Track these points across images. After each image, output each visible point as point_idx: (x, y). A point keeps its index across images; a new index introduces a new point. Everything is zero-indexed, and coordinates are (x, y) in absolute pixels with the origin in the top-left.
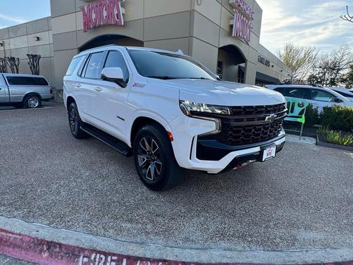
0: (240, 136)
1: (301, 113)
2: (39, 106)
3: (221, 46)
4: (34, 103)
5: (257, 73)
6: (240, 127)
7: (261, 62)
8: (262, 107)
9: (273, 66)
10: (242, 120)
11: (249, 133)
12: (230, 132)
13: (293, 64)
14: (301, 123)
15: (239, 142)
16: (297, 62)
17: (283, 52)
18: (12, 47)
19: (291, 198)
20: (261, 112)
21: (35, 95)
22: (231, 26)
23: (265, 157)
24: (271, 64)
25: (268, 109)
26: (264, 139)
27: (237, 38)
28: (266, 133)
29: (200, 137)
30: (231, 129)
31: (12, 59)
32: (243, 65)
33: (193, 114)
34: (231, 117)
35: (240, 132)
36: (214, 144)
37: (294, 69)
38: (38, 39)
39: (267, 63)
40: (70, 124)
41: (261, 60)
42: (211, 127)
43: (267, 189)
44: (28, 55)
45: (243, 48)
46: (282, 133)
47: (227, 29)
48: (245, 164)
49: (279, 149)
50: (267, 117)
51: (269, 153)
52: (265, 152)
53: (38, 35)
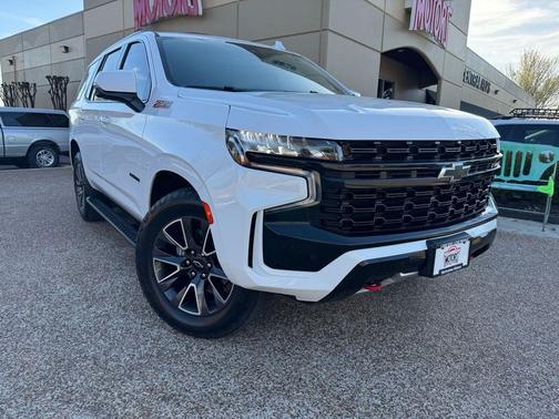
0: (372, 215)
1: (546, 175)
2: (55, 165)
3: (385, 50)
4: (47, 158)
5: (462, 102)
6: (372, 191)
7: (473, 83)
8: (431, 144)
9: (496, 92)
10: (375, 175)
11: (397, 208)
12: (346, 204)
13: (539, 89)
14: (545, 195)
15: (370, 227)
16: (546, 85)
17: (518, 68)
18: (27, 66)
19: (506, 367)
20: (430, 157)
21: (49, 145)
22: (408, 11)
23: (439, 265)
24: (493, 88)
25: (447, 150)
26: (438, 223)
27: (420, 33)
28: (445, 209)
29: (270, 216)
30: (349, 197)
31: (26, 85)
32: (433, 88)
33: (255, 160)
34: (346, 167)
35: (371, 203)
36: (305, 231)
37: (541, 98)
38: (67, 49)
39: (485, 86)
40: (77, 192)
41: (472, 80)
42: (295, 190)
43: (449, 341)
44: (48, 77)
45: (433, 54)
46: (491, 209)
47: (400, 16)
48: (390, 281)
49: (478, 248)
50: (443, 171)
51: (451, 255)
52: (440, 254)
53: (66, 43)
